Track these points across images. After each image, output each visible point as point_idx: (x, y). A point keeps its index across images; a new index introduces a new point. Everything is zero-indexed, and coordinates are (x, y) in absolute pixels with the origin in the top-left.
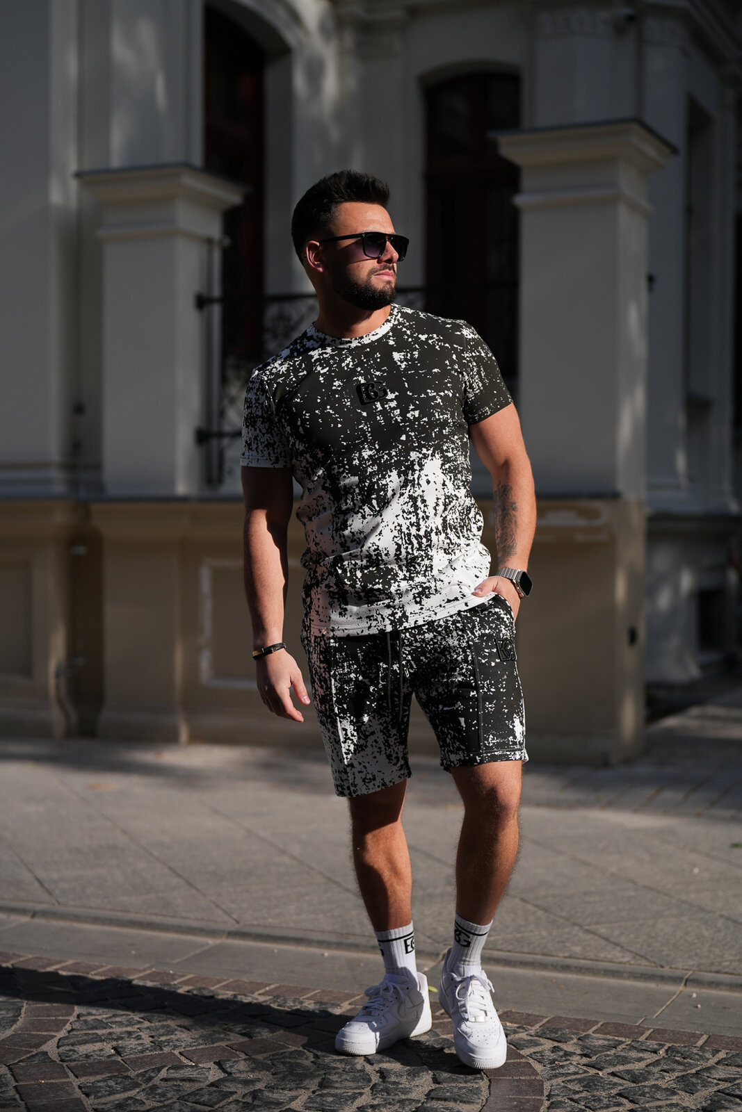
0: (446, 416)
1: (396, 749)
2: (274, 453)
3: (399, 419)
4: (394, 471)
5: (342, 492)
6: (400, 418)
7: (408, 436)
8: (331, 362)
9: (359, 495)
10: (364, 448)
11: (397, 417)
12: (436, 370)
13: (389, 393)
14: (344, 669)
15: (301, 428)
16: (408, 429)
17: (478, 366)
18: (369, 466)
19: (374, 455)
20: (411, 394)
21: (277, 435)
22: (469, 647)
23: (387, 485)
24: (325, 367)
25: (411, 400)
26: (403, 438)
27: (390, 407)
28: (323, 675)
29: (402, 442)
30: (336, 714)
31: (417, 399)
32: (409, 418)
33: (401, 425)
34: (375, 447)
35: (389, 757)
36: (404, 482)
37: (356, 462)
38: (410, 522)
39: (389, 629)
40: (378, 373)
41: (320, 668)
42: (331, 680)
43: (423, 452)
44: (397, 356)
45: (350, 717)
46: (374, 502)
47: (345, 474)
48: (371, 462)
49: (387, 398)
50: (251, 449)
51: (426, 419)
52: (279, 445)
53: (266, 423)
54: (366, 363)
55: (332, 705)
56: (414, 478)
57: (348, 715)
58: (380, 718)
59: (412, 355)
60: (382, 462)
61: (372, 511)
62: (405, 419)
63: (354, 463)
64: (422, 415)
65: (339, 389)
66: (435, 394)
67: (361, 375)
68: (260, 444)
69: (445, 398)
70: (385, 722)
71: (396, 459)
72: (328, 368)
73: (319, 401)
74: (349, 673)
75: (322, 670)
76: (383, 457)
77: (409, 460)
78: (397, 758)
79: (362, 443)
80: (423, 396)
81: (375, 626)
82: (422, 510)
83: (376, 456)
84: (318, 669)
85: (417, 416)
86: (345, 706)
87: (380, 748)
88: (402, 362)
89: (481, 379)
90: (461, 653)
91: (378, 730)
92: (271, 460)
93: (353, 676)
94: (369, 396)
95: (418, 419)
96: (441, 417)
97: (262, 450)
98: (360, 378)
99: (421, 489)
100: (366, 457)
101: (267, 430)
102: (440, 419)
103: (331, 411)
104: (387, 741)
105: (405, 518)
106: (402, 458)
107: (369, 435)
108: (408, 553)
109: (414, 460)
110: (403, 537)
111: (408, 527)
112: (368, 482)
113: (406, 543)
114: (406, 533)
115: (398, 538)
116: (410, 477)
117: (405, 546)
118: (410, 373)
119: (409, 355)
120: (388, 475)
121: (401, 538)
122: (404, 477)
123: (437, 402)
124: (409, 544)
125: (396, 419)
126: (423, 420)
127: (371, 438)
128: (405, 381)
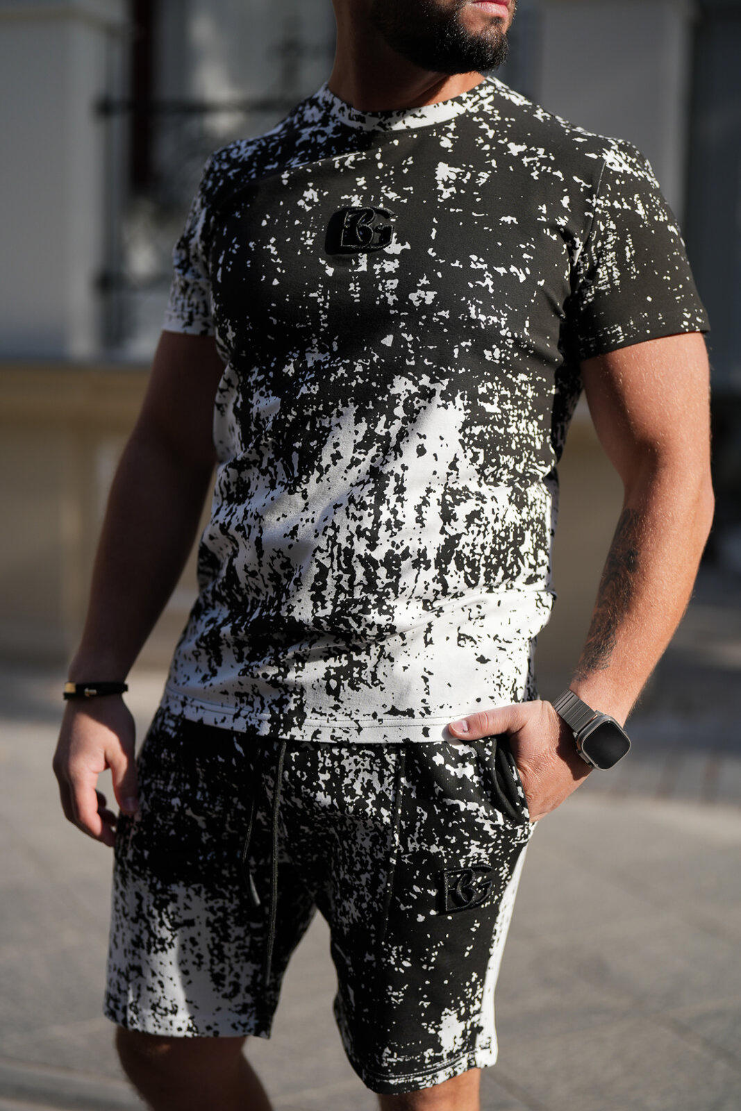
0: (495, 319)
1: (237, 968)
3: (391, 299)
4: (351, 405)
6: (395, 297)
7: (398, 340)
8: (322, 154)
10: (310, 342)
11: (388, 295)
12: (508, 219)
14: (166, 784)
16: (403, 324)
19: (325, 364)
20: (434, 254)
23: (329, 430)
26: (388, 341)
27: (382, 269)
29: (382, 350)
31: (440, 267)
32: (411, 302)
33: (392, 312)
34: (332, 347)
35: (218, 979)
36: (365, 437)
38: (359, 527)
39: (265, 730)
40: (392, 195)
43: (421, 383)
44: (444, 172)
45: (151, 877)
46: (295, 458)
47: (264, 389)
48: (313, 375)
49: (387, 250)
51: (445, 314)
56: (388, 433)
57: (148, 872)
58: (211, 898)
59: (475, 177)
60: (332, 379)
61: (288, 476)
62: (403, 302)
63: (286, 370)
65: (308, 208)
66: (485, 266)
67: (359, 191)
69: (505, 280)
70: (222, 909)
71: (360, 381)
73: (264, 223)
74: (173, 795)
76: (335, 370)
77: (388, 392)
78: (236, 987)
80: (457, 264)
81: (245, 717)
82: (391, 506)
85: (429, 301)
86: (146, 853)
87: (199, 956)
88: (447, 185)
89: (621, 262)
91: (203, 921)
93: (176, 802)
94: (351, 238)
95: (428, 310)
96: (482, 317)
98: (355, 198)
99: (401, 461)
100: (311, 364)
102: (478, 321)
103: (273, 249)
104: (219, 947)
105: (351, 515)
106: (374, 384)
107: (324, 317)
108: (340, 589)
109: (400, 395)
110: (336, 554)
111: (352, 536)
112: (294, 413)
113: (340, 567)
114: (343, 547)
115: (325, 554)
116: (380, 430)
117: (336, 573)
118: (452, 210)
119: (469, 176)
120: (338, 410)
121: (331, 555)
122: (368, 427)
123: (484, 285)
124: (345, 572)
125: (386, 298)
126: (439, 314)
127: (326, 325)
128: (434, 225)
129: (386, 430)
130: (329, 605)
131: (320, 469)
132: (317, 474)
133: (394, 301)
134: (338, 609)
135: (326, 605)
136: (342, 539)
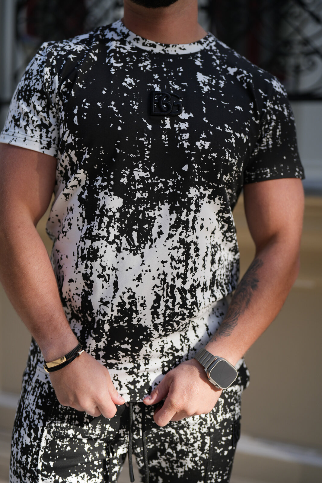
0: (234, 160)
2: (47, 137)
3: (186, 145)
4: (166, 204)
5: (98, 212)
6: (188, 143)
7: (191, 168)
8: (128, 59)
9: (118, 222)
10: (137, 166)
11: (184, 142)
12: (239, 108)
13: (184, 111)
15: (76, 117)
16: (193, 158)
17: (277, 122)
18: (139, 190)
19: (148, 179)
20: (207, 121)
21: (54, 117)
22: (209, 434)
23: (155, 218)
24: (120, 63)
25: (205, 128)
26: (186, 168)
27: (179, 128)
28: (36, 422)
29: (183, 173)
30: (38, 471)
31: (211, 129)
32: (197, 146)
33: (186, 152)
34: (150, 170)
36: (175, 222)
37: (124, 180)
40: (176, 87)
41: (34, 413)
42: (43, 431)
43: (200, 190)
44: (201, 77)
46: (135, 235)
47: (107, 191)
48: (141, 186)
49: (180, 116)
50: (18, 126)
51: (215, 155)
52: (54, 130)
53: (44, 99)
54: (167, 72)
55: (37, 459)
59: (218, 82)
60: (155, 190)
61: (130, 244)
62: (192, 147)
63: (122, 181)
64: (212, 148)
65: (130, 88)
66: (231, 132)
67: (157, 82)
68: (30, 122)
69: (239, 141)
71: (171, 191)
72: (122, 64)
73: (104, 92)
75: (37, 416)
76: (157, 184)
77: (187, 196)
79: (137, 160)
80: (219, 128)
83: (150, 181)
84: (31, 414)
85: (206, 147)
88: (205, 85)
90: (199, 438)
92: (41, 143)
94: (159, 108)
95: (206, 152)
97: (32, 130)
98: (155, 86)
99: (196, 234)
100: (137, 178)
101: (44, 108)
102: (228, 161)
103: (115, 109)
105: (173, 267)
106: (179, 192)
107: (147, 152)
108: (167, 307)
109: (193, 198)
110: (165, 288)
111: (175, 278)
112: (133, 208)
113: (167, 295)
114: (169, 284)
115: (160, 288)
116: (183, 217)
117: (165, 299)
118: (211, 98)
119: (214, 81)
120: (159, 207)
121: (163, 289)
122: (177, 216)
123: (231, 142)
124: (170, 297)
125: (183, 144)
126: (212, 154)
127: (148, 157)
128: (204, 105)
129: (187, 218)
130: (161, 316)
131: (151, 240)
132: (149, 243)
133: (188, 145)
134: (167, 319)
135: (159, 317)
136: (169, 280)
